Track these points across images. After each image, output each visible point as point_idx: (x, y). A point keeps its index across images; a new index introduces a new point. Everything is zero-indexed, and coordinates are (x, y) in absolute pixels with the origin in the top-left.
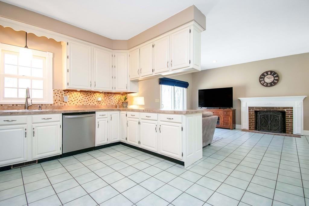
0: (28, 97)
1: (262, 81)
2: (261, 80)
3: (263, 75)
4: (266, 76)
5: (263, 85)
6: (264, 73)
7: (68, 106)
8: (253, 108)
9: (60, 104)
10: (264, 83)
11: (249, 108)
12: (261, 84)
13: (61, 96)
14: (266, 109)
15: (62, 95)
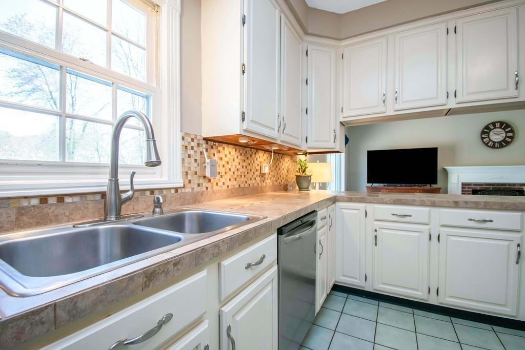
0: (154, 159)
1: (486, 137)
2: (483, 136)
3: (487, 127)
4: (492, 131)
5: (487, 144)
6: (489, 124)
7: (214, 192)
8: (469, 184)
9: (196, 186)
10: (488, 143)
11: (463, 184)
12: (484, 143)
13: (198, 157)
14: (491, 187)
15: (201, 153)
